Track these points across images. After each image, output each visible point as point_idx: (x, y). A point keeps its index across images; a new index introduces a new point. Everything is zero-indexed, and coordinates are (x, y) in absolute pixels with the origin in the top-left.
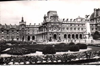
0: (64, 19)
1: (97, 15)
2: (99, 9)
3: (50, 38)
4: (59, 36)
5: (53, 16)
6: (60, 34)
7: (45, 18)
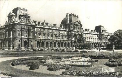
0: (35, 22)
1: (71, 21)
2: (71, 13)
3: (19, 45)
4: (32, 43)
5: (24, 15)
6: (32, 41)
7: (10, 17)
